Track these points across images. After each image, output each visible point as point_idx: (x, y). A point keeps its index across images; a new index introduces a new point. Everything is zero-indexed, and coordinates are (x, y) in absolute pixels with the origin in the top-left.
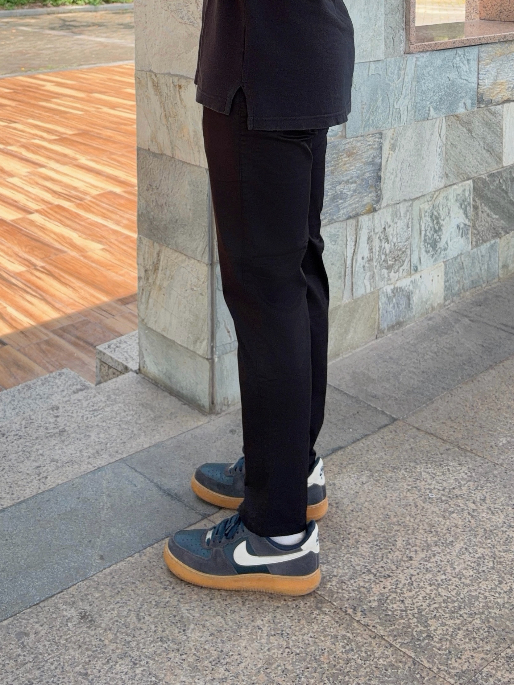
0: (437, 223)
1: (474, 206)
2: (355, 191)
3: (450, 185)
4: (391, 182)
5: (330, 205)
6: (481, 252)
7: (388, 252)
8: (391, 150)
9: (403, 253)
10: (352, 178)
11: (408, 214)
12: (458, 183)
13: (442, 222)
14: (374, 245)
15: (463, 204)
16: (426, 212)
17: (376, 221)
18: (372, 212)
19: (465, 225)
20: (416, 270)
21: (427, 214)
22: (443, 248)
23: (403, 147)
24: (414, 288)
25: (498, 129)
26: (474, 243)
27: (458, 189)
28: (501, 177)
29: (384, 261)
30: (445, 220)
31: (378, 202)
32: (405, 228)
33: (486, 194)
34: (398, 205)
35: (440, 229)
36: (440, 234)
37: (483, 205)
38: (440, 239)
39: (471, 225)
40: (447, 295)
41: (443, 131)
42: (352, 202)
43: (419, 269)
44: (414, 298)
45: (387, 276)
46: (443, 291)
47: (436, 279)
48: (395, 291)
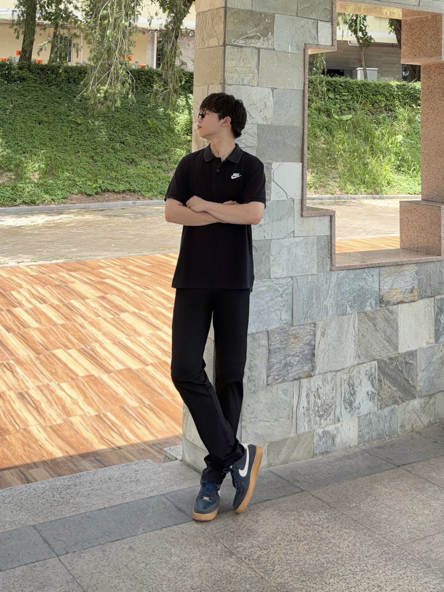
0: (353, 389)
1: (378, 380)
2: (298, 362)
3: (361, 364)
4: (322, 358)
5: (283, 370)
6: (384, 413)
7: (320, 405)
8: (322, 336)
9: (330, 407)
11: (333, 381)
12: (368, 362)
13: (356, 389)
14: (310, 399)
15: (371, 377)
16: (345, 380)
17: (312, 384)
18: (309, 377)
19: (372, 392)
20: (339, 421)
21: (346, 382)
22: (357, 407)
23: (330, 335)
24: (337, 432)
25: (395, 325)
26: (379, 406)
27: (367, 366)
28: (398, 361)
29: (317, 411)
30: (358, 388)
31: (313, 370)
32: (331, 391)
33: (387, 372)
34: (326, 374)
35: (354, 393)
36: (354, 396)
37: (385, 379)
38: (355, 400)
39: (376, 393)
40: (360, 441)
41: (356, 325)
42: (296, 369)
43: (341, 420)
44: (337, 440)
45: (319, 422)
46: (357, 437)
47: (352, 429)
48: (324, 433)
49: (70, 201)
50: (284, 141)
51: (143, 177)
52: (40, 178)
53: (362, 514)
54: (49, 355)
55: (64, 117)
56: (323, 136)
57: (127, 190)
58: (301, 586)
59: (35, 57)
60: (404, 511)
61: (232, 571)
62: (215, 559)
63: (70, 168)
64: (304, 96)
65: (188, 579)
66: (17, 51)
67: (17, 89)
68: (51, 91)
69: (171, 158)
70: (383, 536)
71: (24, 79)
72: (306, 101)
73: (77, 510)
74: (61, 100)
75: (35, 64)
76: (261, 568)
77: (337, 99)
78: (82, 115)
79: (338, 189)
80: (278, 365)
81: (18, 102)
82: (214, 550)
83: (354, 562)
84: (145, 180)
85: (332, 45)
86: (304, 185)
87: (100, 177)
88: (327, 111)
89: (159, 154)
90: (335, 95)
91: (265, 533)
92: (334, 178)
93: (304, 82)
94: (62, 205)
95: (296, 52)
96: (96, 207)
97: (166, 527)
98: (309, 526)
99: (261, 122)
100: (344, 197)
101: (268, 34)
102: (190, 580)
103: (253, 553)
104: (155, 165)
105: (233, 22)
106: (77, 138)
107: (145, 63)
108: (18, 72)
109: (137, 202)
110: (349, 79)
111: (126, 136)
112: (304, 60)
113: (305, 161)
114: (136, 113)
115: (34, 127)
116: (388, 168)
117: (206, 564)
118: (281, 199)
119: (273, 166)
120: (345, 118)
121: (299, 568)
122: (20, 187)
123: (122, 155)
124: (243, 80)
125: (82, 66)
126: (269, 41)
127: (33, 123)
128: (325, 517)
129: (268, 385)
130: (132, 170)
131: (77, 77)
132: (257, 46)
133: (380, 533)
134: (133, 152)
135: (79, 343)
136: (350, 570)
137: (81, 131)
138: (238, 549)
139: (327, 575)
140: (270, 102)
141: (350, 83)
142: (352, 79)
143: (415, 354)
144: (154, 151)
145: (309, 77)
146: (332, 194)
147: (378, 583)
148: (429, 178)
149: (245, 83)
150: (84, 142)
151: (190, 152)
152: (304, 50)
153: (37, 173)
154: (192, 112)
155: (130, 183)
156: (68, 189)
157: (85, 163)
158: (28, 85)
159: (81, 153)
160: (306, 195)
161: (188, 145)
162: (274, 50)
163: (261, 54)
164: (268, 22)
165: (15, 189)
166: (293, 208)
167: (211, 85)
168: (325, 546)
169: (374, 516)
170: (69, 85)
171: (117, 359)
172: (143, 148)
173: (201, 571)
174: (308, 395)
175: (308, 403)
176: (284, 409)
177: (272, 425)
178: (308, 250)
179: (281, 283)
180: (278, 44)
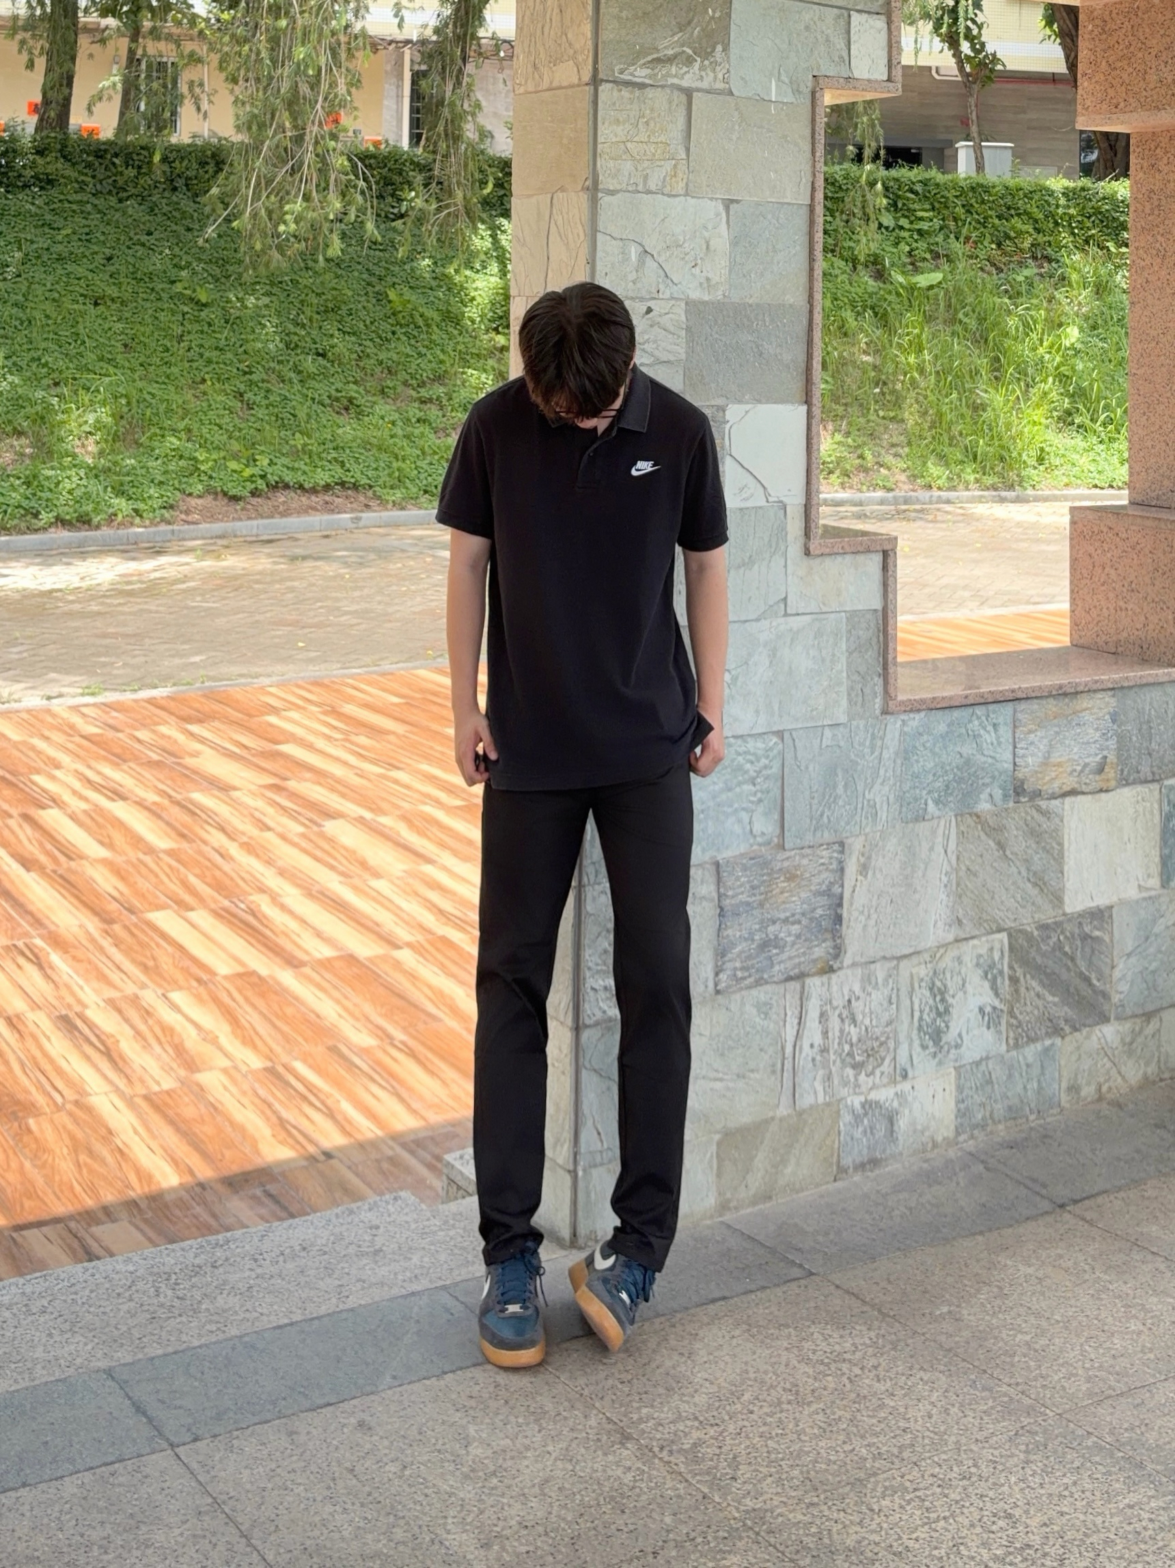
0: (943, 1000)
1: (1011, 978)
2: (798, 936)
3: (966, 939)
4: (860, 926)
5: (757, 956)
6: (1025, 1058)
7: (855, 1040)
8: (861, 874)
9: (882, 1044)
10: (793, 915)
11: (891, 981)
12: (980, 936)
13: (950, 1000)
14: (831, 1026)
15: (990, 973)
16: (922, 980)
17: (835, 989)
18: (826, 973)
19: (994, 1008)
20: (905, 1076)
21: (923, 984)
22: (953, 1043)
23: (881, 870)
24: (900, 1104)
25: (1054, 845)
26: (1011, 1042)
27: (980, 946)
28: (1062, 932)
29: (848, 1054)
30: (957, 998)
31: (836, 956)
32: (886, 1005)
33: (1034, 959)
34: (872, 966)
35: (947, 1011)
36: (947, 1019)
37: (1028, 976)
38: (947, 1027)
39: (1005, 1009)
40: (962, 1125)
41: (952, 845)
42: (793, 953)
43: (910, 1074)
44: (901, 1123)
45: (852, 1080)
46: (953, 1117)
47: (939, 1096)
48: (868, 1105)
49: (183, 516)
50: (757, 347)
51: (380, 449)
52: (101, 453)
53: (966, 1334)
54: (136, 925)
55: (161, 286)
56: (866, 331)
57: (337, 484)
58: (808, 1519)
59: (78, 119)
60: (1075, 1324)
61: (626, 1481)
62: (583, 1450)
63: (181, 425)
64: (812, 223)
65: (512, 1501)
66: (30, 104)
67: (33, 209)
68: (124, 213)
69: (455, 395)
70: (1019, 1388)
71: (50, 182)
72: (819, 236)
73: (219, 1329)
74: (152, 239)
75: (81, 139)
76: (700, 1474)
77: (901, 228)
78: (210, 278)
79: (903, 477)
80: (744, 944)
81: (35, 246)
82: (580, 1427)
83: (944, 1457)
84: (384, 456)
85: (889, 80)
86: (814, 466)
87: (262, 448)
88: (875, 263)
89: (422, 384)
90: (897, 219)
91: (712, 1383)
92: (893, 445)
93: (813, 183)
94: (163, 527)
95: (789, 98)
96: (255, 531)
97: (453, 1371)
98: (827, 1365)
99: (695, 294)
100: (921, 497)
101: (713, 50)
102: (518, 1506)
103: (682, 1434)
104: (411, 413)
105: (619, 18)
106: (200, 342)
107: (379, 134)
108: (34, 162)
109: (364, 515)
110: (934, 174)
111: (332, 336)
112: (813, 121)
113: (816, 400)
114: (356, 274)
115: (83, 314)
116: (1038, 415)
117: (559, 1463)
118: (749, 504)
119: (729, 415)
120: (923, 280)
121: (802, 1472)
122: (48, 478)
123: (322, 389)
124: (646, 177)
125: (208, 144)
126: (718, 68)
127: (78, 302)
128: (868, 1342)
129: (718, 992)
130: (348, 429)
131: (194, 173)
132: (685, 83)
133: (1012, 1381)
134: (351, 379)
135: (216, 895)
136: (933, 1475)
137: (210, 325)
138: (643, 1426)
139: (874, 1490)
140: (721, 238)
141: (937, 185)
142: (943, 173)
143: (1106, 914)
144: (408, 377)
145: (826, 169)
146: (890, 490)
147: (1007, 1507)
148: (1149, 444)
149: (653, 188)
150: (218, 353)
151: (504, 378)
152: (813, 93)
153: (91, 439)
154: (509, 267)
155: (342, 464)
156: (176, 482)
157: (222, 412)
158: (62, 197)
159: (209, 383)
160: (818, 492)
161: (499, 360)
162: (731, 93)
163: (694, 107)
164: (713, 18)
165: (36, 483)
166: (783, 529)
167: (560, 195)
168: (869, 1416)
169: (996, 1338)
170: (174, 198)
171: (319, 934)
172: (378, 370)
173: (547, 1481)
174: (823, 1015)
175: (825, 1034)
176: (761, 1050)
177: (728, 1089)
178: (824, 652)
179: (752, 750)
180: (742, 79)
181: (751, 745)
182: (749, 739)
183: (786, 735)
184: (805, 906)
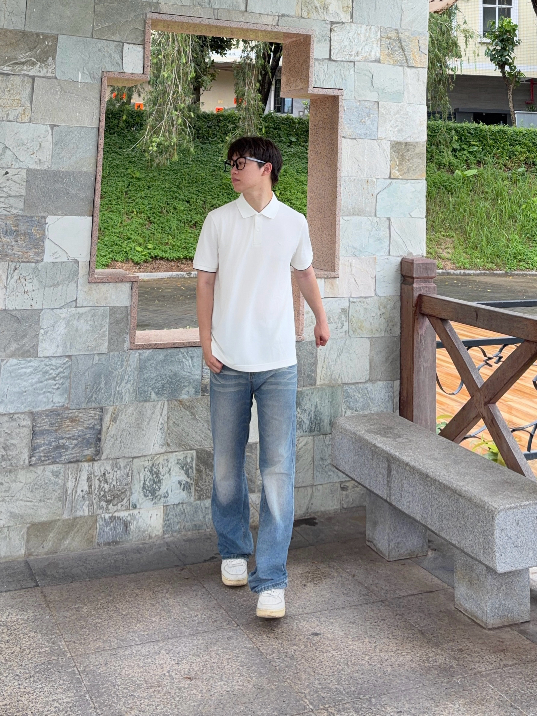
0: (157, 477)
1: (197, 470)
2: (76, 445)
3: (171, 452)
4: (112, 443)
5: (53, 452)
6: (204, 505)
7: (107, 490)
8: (113, 422)
9: (122, 493)
10: (73, 436)
11: (128, 467)
12: (180, 451)
13: (162, 477)
14: (93, 483)
15: (185, 467)
16: (146, 468)
17: (96, 468)
18: (91, 461)
19: (187, 482)
20: (135, 507)
22: (163, 495)
23: (124, 420)
24: (131, 519)
26: (197, 497)
27: (180, 455)
29: (103, 496)
30: (165, 476)
31: (97, 455)
32: (125, 476)
34: (118, 460)
35: (159, 481)
36: (159, 485)
37: (208, 470)
38: (160, 488)
39: (194, 483)
40: (167, 530)
41: (165, 412)
42: (73, 452)
43: (138, 507)
44: (132, 527)
45: (105, 507)
46: (161, 526)
47: (154, 517)
48: (113, 518)
50: (66, 190)
64: (99, 135)
80: (46, 447)
85: (143, 73)
86: (95, 244)
93: (100, 118)
95: (89, 81)
99: (32, 166)
101: (47, 59)
112: (101, 91)
118: (58, 260)
119: (48, 220)
124: (8, 115)
126: (49, 67)
129: (30, 465)
132: (31, 73)
140: (48, 142)
143: (254, 446)
149: (11, 119)
152: (101, 79)
162: (56, 78)
163: (35, 84)
164: (48, 45)
174: (89, 479)
175: (90, 486)
176: (54, 491)
177: (34, 506)
178: (96, 323)
179: (54, 364)
180: (62, 72)
181: (54, 361)
182: (53, 359)
183: (73, 358)
184: (80, 433)
